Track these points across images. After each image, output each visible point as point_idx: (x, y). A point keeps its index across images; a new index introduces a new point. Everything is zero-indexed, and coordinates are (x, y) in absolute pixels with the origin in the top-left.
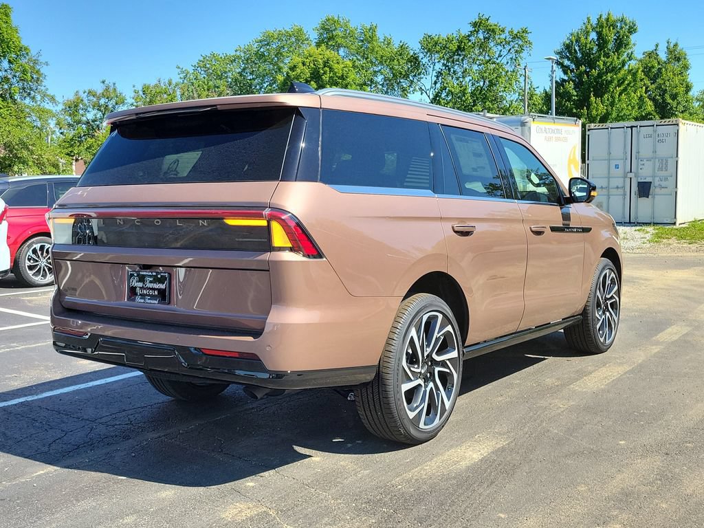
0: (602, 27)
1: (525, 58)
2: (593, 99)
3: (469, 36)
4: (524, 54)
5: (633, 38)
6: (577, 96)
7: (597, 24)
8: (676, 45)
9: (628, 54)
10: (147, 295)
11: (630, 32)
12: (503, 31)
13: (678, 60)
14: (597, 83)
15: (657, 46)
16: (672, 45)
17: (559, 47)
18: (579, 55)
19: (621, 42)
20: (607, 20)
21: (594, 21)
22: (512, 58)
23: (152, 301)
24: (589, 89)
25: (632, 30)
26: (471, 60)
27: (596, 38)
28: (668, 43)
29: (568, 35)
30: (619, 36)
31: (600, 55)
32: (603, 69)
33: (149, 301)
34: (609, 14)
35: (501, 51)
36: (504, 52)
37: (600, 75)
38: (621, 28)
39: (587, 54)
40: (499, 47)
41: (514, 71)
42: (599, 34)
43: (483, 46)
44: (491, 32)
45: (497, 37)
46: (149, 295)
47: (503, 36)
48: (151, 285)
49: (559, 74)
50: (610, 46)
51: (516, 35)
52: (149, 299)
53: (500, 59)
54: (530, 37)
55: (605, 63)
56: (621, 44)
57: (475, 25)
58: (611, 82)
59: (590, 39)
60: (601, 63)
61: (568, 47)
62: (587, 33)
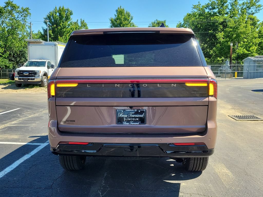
0: (61, 11)
1: (28, 19)
2: (59, 37)
3: (4, 7)
4: (28, 18)
5: (71, 17)
6: (53, 36)
7: (59, 10)
8: (83, 21)
9: (70, 22)
10: (130, 121)
11: (71, 15)
12: (19, 7)
13: (85, 26)
14: (60, 31)
15: (77, 20)
16: (82, 21)
17: (45, 17)
18: (53, 21)
19: (68, 17)
20: (63, 9)
21: (58, 9)
22: (23, 19)
23: (134, 124)
24: (57, 34)
25: (71, 14)
26: (4, 17)
27: (59, 15)
28: (81, 20)
29: (49, 13)
30: (67, 15)
31: (61, 22)
32: (62, 27)
33: (133, 124)
34: (63, 7)
35: (18, 15)
36: (20, 16)
37: (61, 29)
38: (68, 13)
39: (56, 21)
40: (17, 13)
41: (24, 24)
42: (60, 14)
43: (10, 13)
44: (14, 7)
45: (16, 9)
46: (132, 121)
47: (19, 9)
48: (133, 116)
49: (45, 27)
50: (64, 18)
51: (25, 10)
52: (132, 123)
53: (18, 18)
54: (30, 11)
55: (62, 25)
56: (67, 18)
57: (7, 3)
58: (65, 32)
59: (57, 15)
60: (61, 24)
61: (49, 17)
62: (56, 13)
